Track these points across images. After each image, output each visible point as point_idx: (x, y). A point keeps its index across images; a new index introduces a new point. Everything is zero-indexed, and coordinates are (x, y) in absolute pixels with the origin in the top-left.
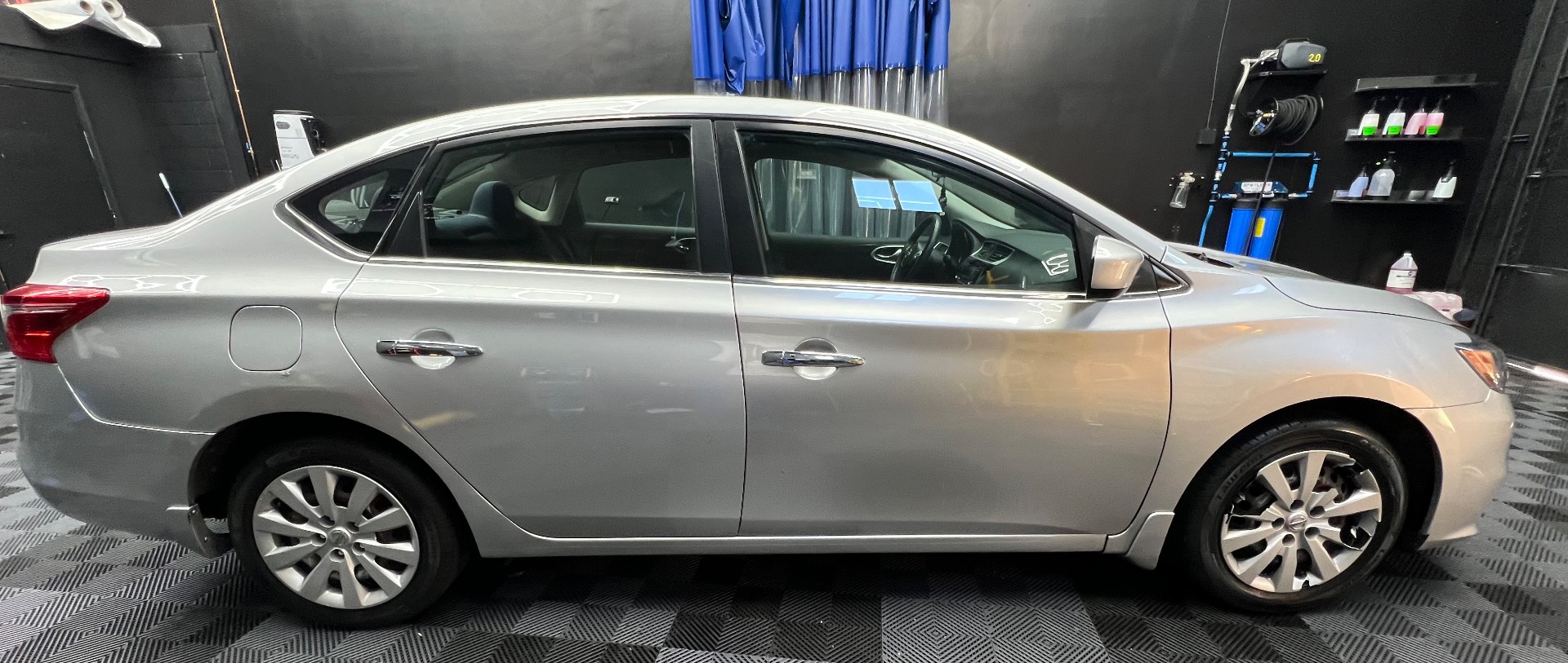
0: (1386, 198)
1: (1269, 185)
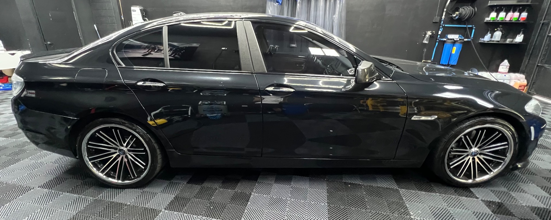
0: (498, 41)
1: (457, 36)
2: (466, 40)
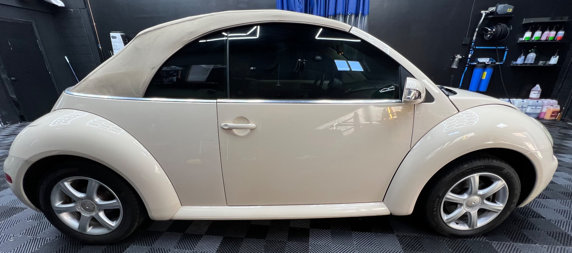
0: (532, 64)
1: (488, 59)
2: (498, 63)
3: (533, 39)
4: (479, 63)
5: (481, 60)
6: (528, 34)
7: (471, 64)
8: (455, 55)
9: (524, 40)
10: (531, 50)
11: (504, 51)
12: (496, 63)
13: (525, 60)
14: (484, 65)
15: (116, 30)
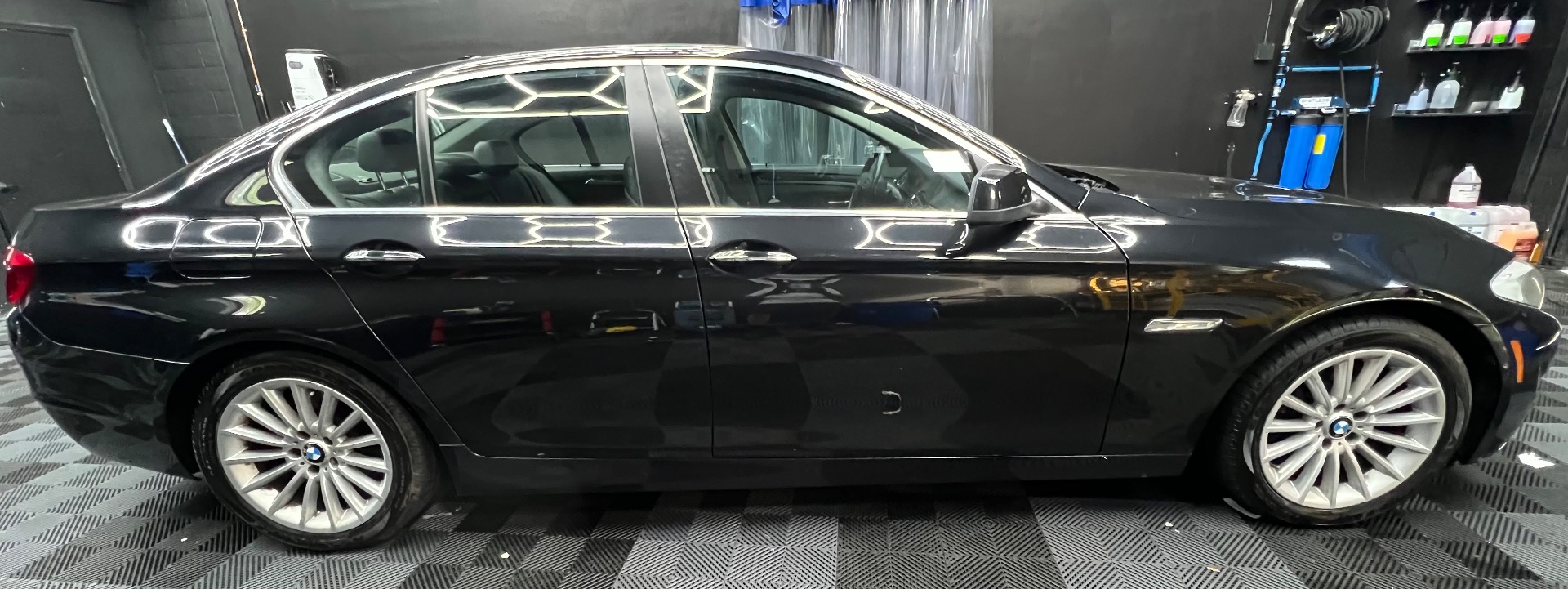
0: (1450, 110)
1: (1328, 100)
2: (1356, 110)
3: (1449, 43)
4: (1302, 111)
5: (1307, 103)
6: (1434, 30)
7: (1283, 114)
8: (1237, 91)
9: (1423, 45)
10: (1445, 72)
11: (1370, 75)
12: (1351, 110)
13: (1429, 100)
14: (1319, 116)
15: (302, 44)
